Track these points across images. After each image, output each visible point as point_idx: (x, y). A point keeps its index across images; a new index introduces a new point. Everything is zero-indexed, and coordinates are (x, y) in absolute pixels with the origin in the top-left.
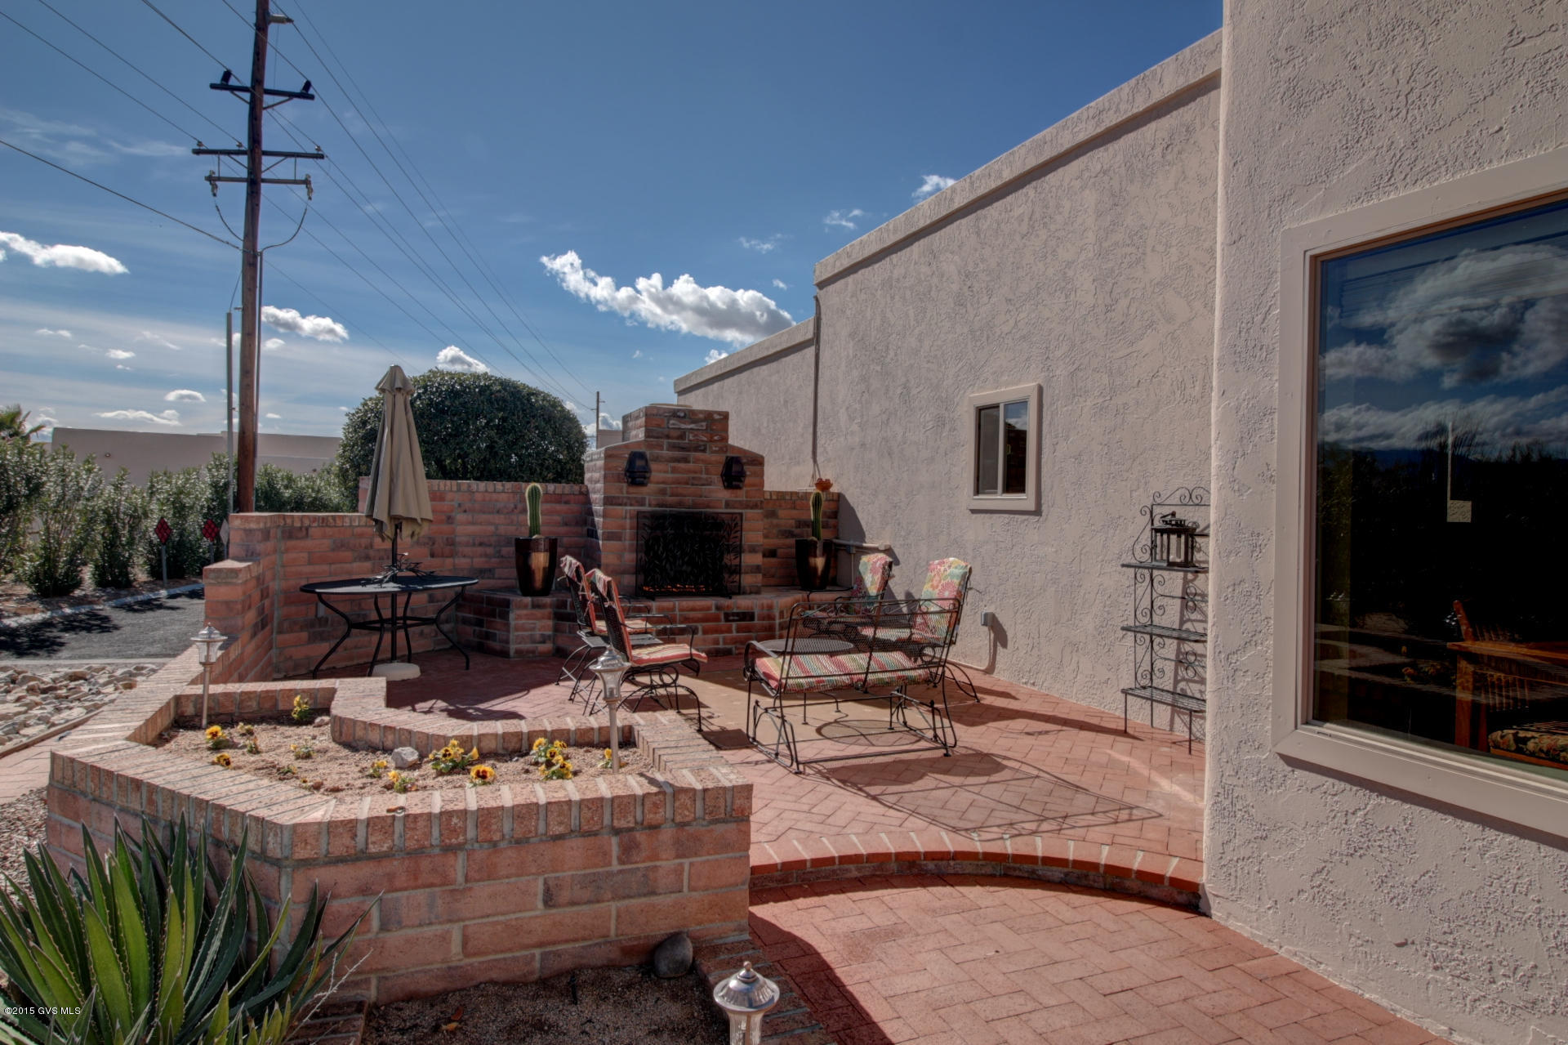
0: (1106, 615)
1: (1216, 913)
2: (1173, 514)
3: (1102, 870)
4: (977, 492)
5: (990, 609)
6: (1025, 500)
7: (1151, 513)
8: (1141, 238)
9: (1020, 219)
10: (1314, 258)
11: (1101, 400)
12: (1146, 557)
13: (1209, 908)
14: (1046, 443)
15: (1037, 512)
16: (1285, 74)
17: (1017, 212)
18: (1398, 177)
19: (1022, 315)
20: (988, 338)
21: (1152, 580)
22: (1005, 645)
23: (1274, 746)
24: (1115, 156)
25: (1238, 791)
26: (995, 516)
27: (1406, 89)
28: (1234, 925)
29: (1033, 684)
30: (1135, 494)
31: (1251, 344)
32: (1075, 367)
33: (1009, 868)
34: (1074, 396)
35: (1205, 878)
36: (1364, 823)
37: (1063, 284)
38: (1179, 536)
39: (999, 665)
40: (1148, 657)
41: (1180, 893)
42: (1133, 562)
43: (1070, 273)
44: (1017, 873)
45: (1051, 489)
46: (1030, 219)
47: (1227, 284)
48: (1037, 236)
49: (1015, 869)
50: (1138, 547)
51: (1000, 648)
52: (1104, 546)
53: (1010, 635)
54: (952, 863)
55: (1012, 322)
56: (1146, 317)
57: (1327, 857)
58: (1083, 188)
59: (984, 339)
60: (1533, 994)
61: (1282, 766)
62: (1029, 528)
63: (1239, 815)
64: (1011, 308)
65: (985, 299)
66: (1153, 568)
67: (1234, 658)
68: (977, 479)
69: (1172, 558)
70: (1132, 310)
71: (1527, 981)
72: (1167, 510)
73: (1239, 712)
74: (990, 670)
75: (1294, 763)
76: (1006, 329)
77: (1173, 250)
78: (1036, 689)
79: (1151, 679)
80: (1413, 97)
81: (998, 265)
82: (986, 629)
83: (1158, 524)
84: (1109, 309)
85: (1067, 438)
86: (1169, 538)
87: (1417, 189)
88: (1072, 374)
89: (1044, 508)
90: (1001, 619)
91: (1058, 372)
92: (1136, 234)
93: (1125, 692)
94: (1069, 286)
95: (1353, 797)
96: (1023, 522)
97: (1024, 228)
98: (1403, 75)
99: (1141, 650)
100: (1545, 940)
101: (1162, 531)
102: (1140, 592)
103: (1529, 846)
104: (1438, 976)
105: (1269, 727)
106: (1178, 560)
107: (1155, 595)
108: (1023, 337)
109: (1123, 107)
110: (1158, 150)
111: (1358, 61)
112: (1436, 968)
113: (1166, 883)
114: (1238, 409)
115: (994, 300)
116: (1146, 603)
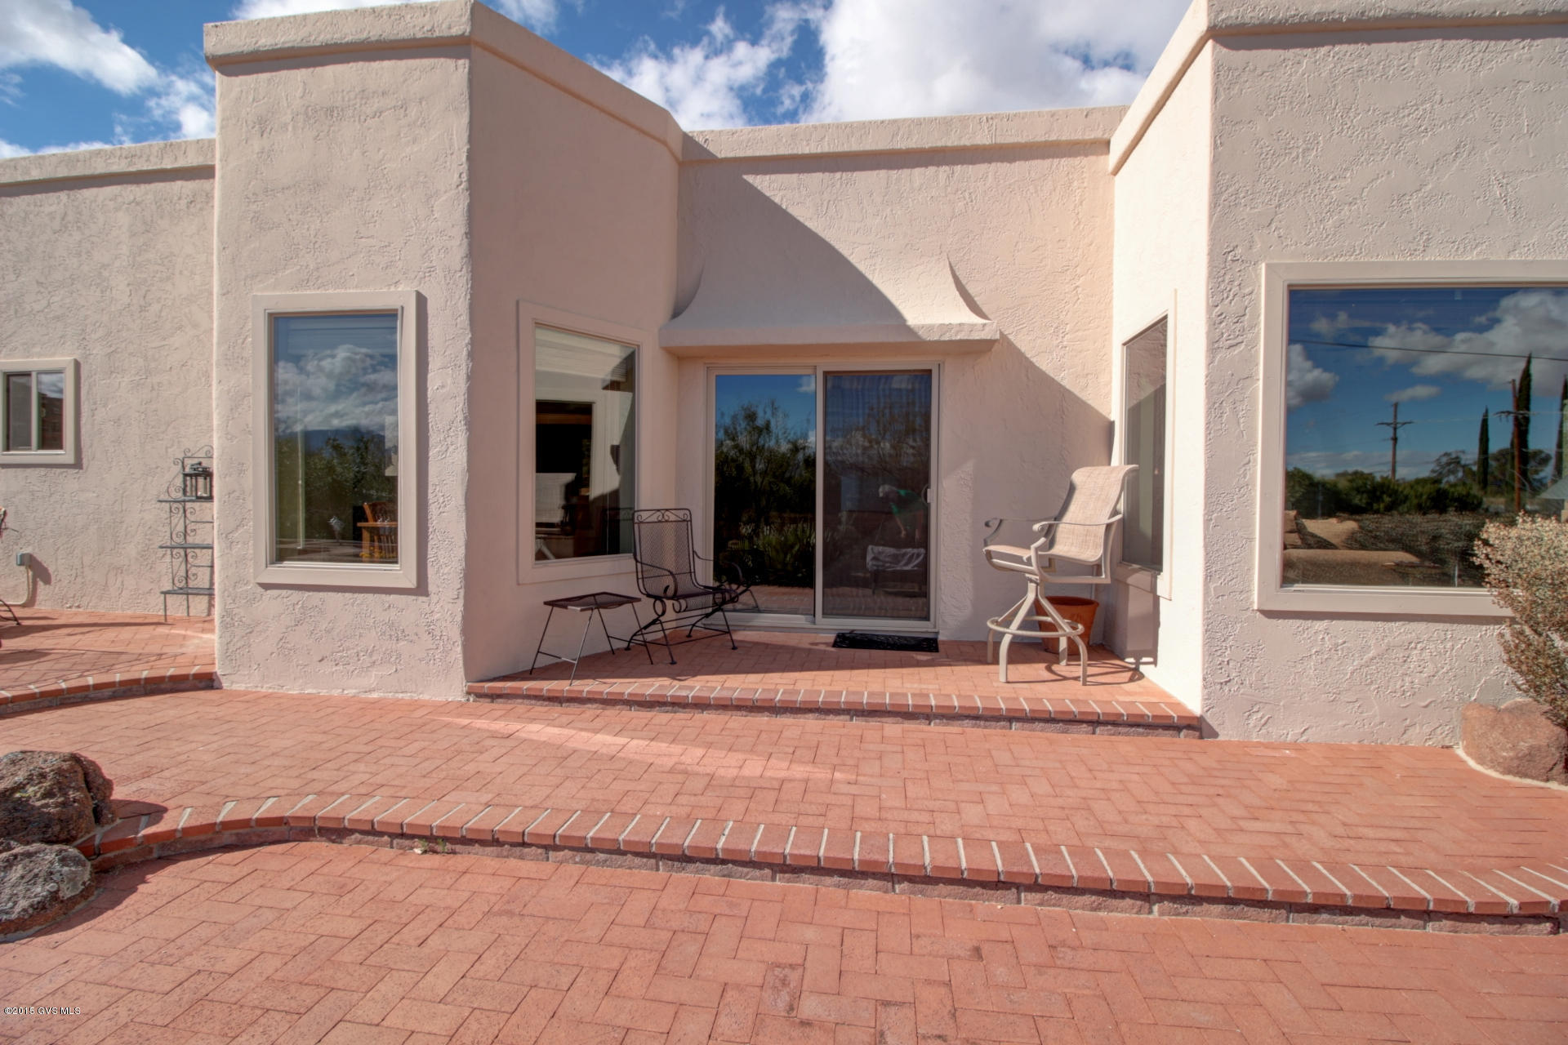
0: (147, 542)
1: (225, 685)
2: (200, 464)
3: (142, 682)
4: (8, 448)
5: (28, 550)
6: (65, 455)
7: (183, 463)
8: (170, 261)
9: (52, 215)
10: (270, 315)
11: (137, 378)
12: (179, 495)
13: (221, 683)
14: (85, 408)
15: (78, 464)
16: (254, 207)
17: (47, 209)
18: (311, 283)
19: (55, 299)
20: (16, 312)
21: (185, 511)
22: (47, 581)
23: (255, 578)
24: (147, 193)
25: (236, 611)
26: (29, 470)
27: (314, 241)
28: (235, 687)
29: (78, 607)
30: (169, 450)
31: (236, 355)
32: (112, 349)
33: (65, 699)
34: (112, 372)
35: (218, 669)
36: (302, 607)
37: (98, 281)
38: (205, 479)
39: (40, 597)
40: (183, 566)
41: (201, 682)
42: (170, 499)
43: (106, 274)
44: (72, 700)
45: (91, 446)
46: (63, 219)
47: (220, 318)
48: (70, 235)
49: (69, 698)
50: (172, 489)
51: (40, 584)
52: (144, 490)
53: (51, 570)
54: (10, 705)
55: (44, 303)
56: (176, 320)
57: (284, 630)
58: (117, 209)
59: (12, 312)
60: (374, 658)
61: (260, 590)
62: (70, 482)
63: (236, 624)
64: (42, 290)
65: (13, 277)
66: (184, 501)
67: (230, 536)
68: (8, 437)
69: (199, 494)
70: (163, 314)
71: (371, 656)
72: (196, 461)
73: (234, 566)
74: (31, 602)
75: (267, 587)
76: (37, 307)
77: (197, 277)
78: (80, 610)
79: (187, 583)
80: (317, 246)
81: (27, 249)
82: (23, 568)
83: (188, 470)
84: (143, 309)
85: (105, 406)
86: (196, 482)
87: (318, 292)
88: (109, 355)
89: (85, 461)
90: (40, 557)
91: (94, 352)
92: (167, 257)
93: (165, 593)
94: (105, 284)
95: (296, 595)
96: (62, 473)
97: (56, 224)
98: (312, 232)
99: (176, 562)
100: (377, 633)
101: (190, 475)
102: (174, 521)
103: (370, 596)
104: (337, 668)
105: (251, 571)
106: (205, 495)
107: (187, 522)
108: (57, 318)
109: (153, 159)
110: (184, 202)
111: (291, 217)
112: (337, 665)
113: (191, 678)
114: (229, 391)
115: (22, 279)
116: (180, 528)
